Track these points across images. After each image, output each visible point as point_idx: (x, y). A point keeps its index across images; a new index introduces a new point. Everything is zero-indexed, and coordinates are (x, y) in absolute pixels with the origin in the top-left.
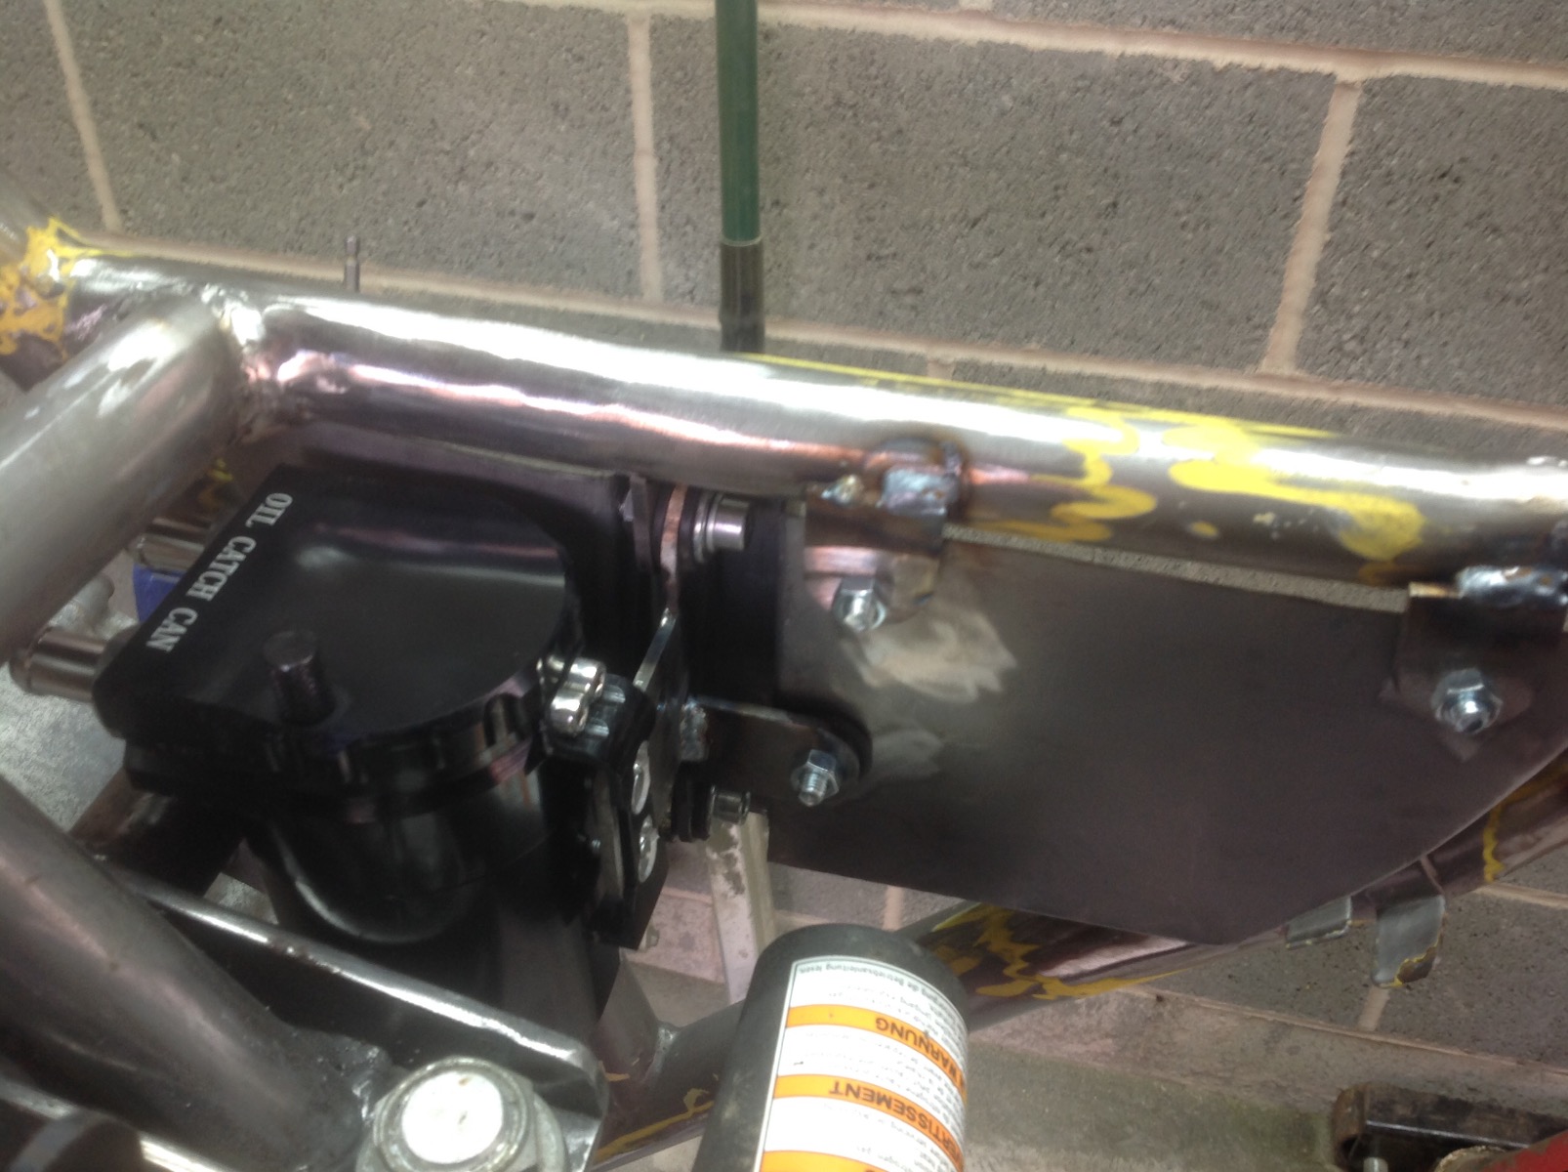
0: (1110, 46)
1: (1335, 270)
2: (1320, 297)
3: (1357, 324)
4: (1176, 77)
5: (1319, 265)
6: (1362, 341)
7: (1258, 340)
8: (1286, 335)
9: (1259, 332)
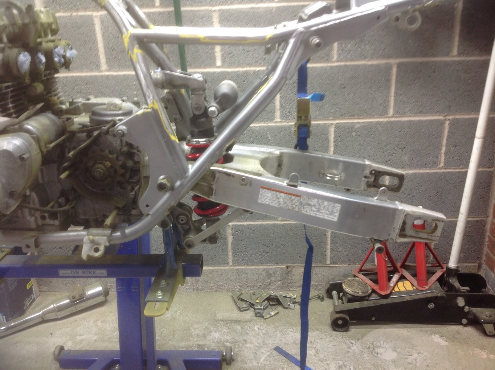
0: (241, 69)
1: (283, 101)
2: (281, 106)
3: (288, 110)
4: (252, 73)
5: (280, 100)
6: (290, 113)
7: (274, 115)
8: (278, 114)
9: (273, 114)
